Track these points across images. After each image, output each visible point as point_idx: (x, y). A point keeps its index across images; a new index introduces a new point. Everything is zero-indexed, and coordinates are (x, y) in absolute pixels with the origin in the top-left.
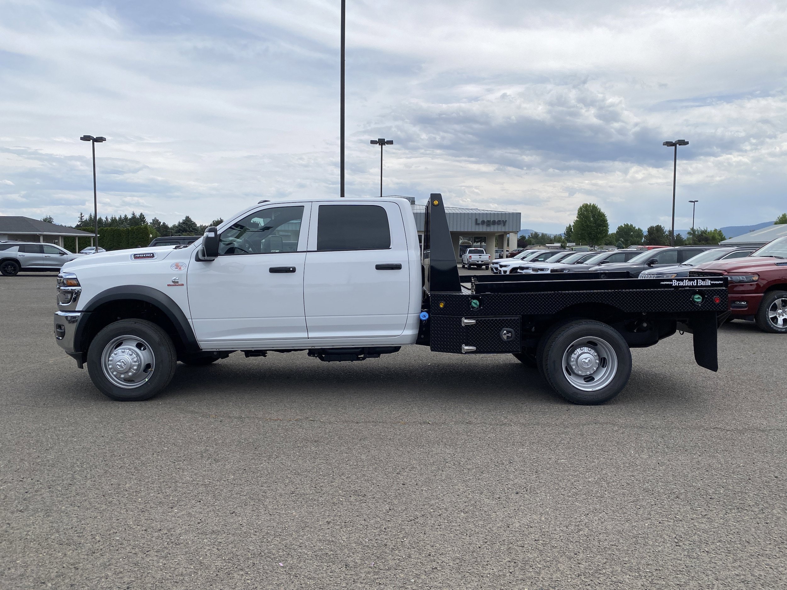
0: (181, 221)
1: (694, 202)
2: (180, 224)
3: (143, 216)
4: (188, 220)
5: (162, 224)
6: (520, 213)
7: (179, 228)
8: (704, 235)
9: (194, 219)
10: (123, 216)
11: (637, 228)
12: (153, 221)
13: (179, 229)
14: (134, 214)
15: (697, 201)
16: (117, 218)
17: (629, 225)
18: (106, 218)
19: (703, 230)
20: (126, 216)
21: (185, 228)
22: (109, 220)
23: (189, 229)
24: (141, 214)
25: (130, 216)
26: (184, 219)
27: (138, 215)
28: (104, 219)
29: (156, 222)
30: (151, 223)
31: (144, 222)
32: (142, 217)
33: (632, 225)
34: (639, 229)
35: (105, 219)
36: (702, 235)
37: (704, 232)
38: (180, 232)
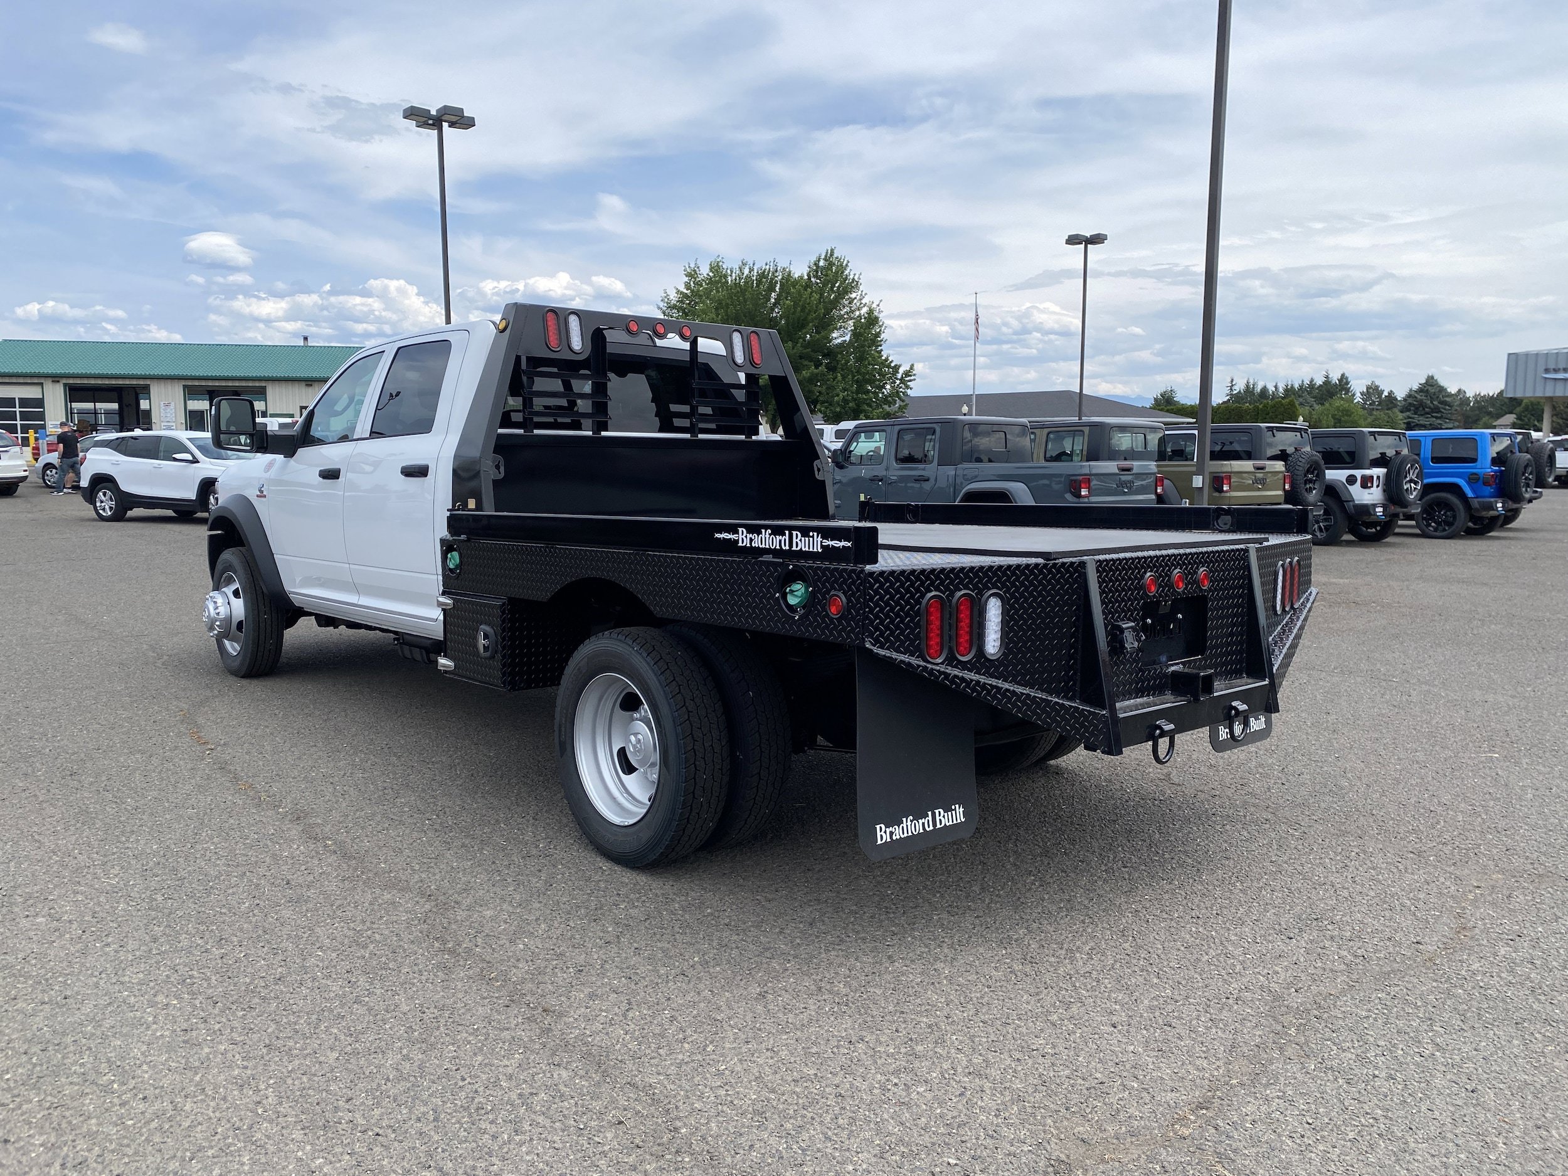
0: (1415, 387)
2: (1413, 393)
3: (1347, 378)
4: (1431, 382)
5: (1386, 393)
7: (1410, 400)
9: (1443, 382)
10: (1307, 382)
12: (1367, 388)
13: (1410, 404)
14: (1327, 377)
16: (1296, 386)
18: (1276, 387)
20: (1312, 381)
21: (1422, 400)
22: (1281, 390)
23: (1432, 402)
24: (1343, 375)
25: (1319, 381)
26: (1423, 381)
27: (1335, 378)
28: (1271, 389)
29: (1372, 391)
30: (1362, 394)
31: (1348, 390)
32: (1344, 382)
35: (1274, 389)
38: (1409, 410)
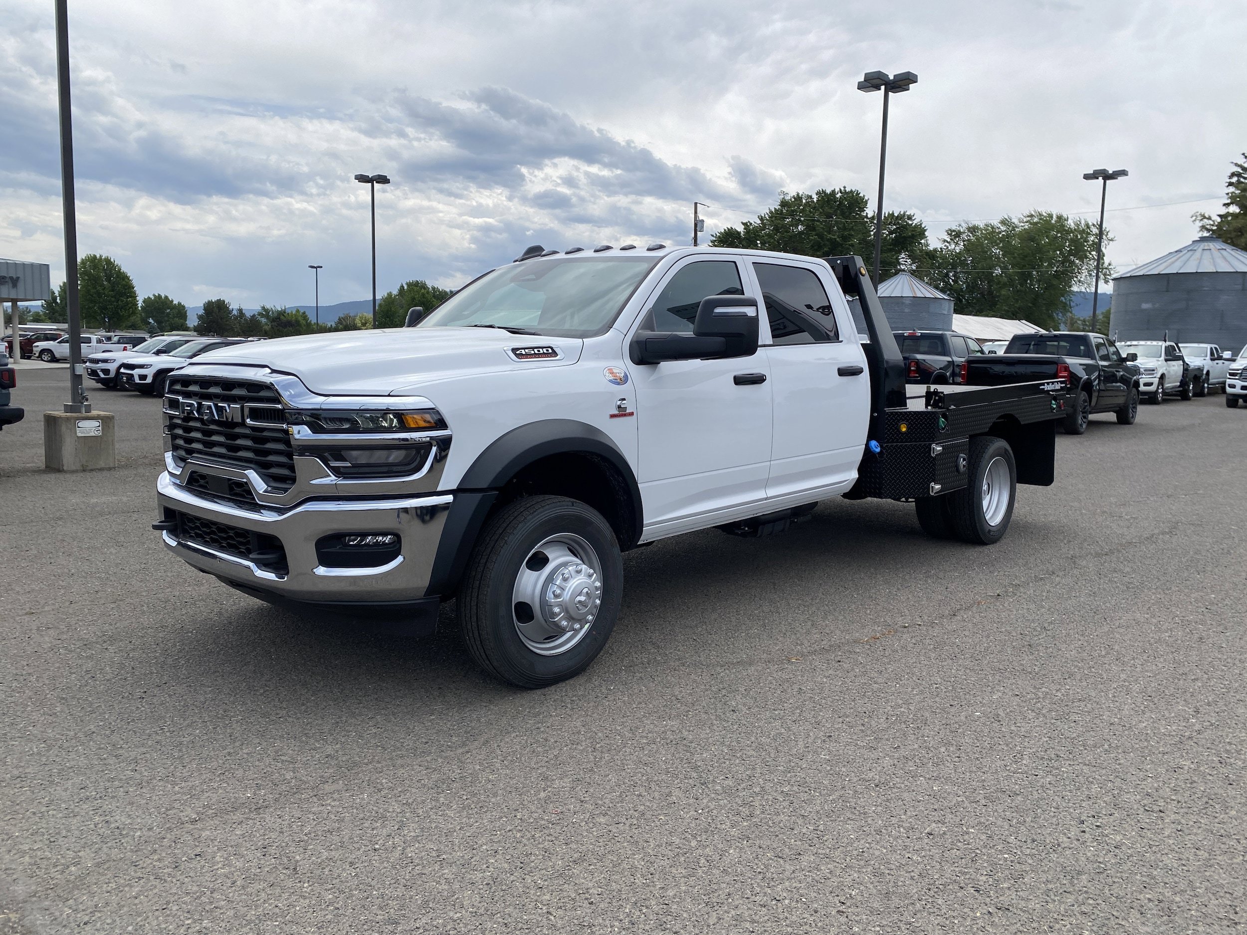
1: (316, 268)
6: (48, 265)
8: (282, 317)
11: (175, 302)
15: (321, 267)
17: (163, 296)
19: (280, 309)
33: (166, 297)
34: (179, 304)
36: (279, 318)
37: (282, 313)
